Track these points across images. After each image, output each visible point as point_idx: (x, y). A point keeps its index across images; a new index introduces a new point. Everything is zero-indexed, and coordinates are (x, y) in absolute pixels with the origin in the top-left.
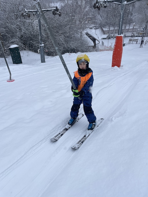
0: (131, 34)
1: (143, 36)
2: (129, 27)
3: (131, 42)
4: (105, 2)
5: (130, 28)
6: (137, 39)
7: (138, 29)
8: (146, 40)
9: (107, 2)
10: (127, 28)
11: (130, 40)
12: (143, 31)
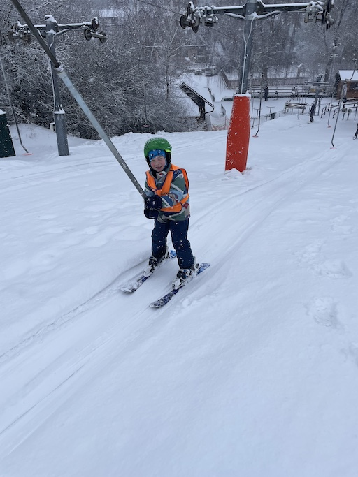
0: (291, 91)
1: (317, 97)
2: (287, 74)
3: (290, 110)
4: (208, 12)
5: (289, 76)
6: (304, 103)
7: (307, 79)
8: (324, 106)
9: (212, 12)
10: (282, 76)
11: (288, 105)
12: (319, 85)
